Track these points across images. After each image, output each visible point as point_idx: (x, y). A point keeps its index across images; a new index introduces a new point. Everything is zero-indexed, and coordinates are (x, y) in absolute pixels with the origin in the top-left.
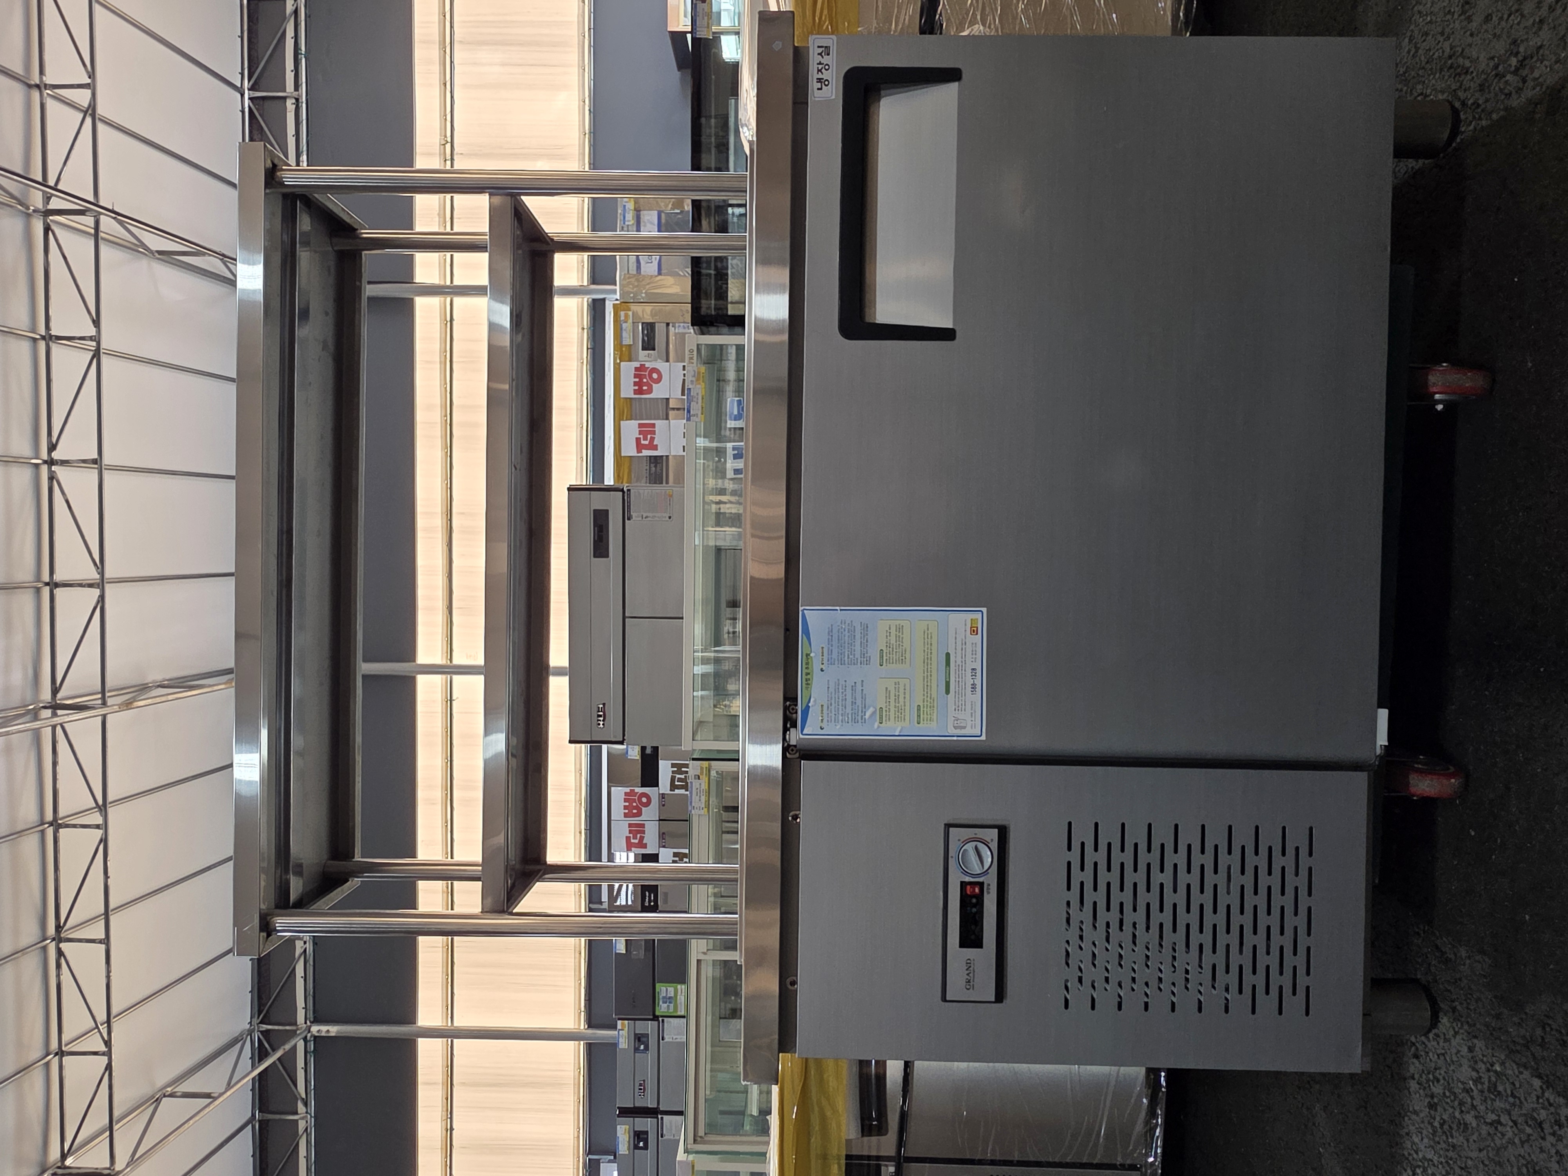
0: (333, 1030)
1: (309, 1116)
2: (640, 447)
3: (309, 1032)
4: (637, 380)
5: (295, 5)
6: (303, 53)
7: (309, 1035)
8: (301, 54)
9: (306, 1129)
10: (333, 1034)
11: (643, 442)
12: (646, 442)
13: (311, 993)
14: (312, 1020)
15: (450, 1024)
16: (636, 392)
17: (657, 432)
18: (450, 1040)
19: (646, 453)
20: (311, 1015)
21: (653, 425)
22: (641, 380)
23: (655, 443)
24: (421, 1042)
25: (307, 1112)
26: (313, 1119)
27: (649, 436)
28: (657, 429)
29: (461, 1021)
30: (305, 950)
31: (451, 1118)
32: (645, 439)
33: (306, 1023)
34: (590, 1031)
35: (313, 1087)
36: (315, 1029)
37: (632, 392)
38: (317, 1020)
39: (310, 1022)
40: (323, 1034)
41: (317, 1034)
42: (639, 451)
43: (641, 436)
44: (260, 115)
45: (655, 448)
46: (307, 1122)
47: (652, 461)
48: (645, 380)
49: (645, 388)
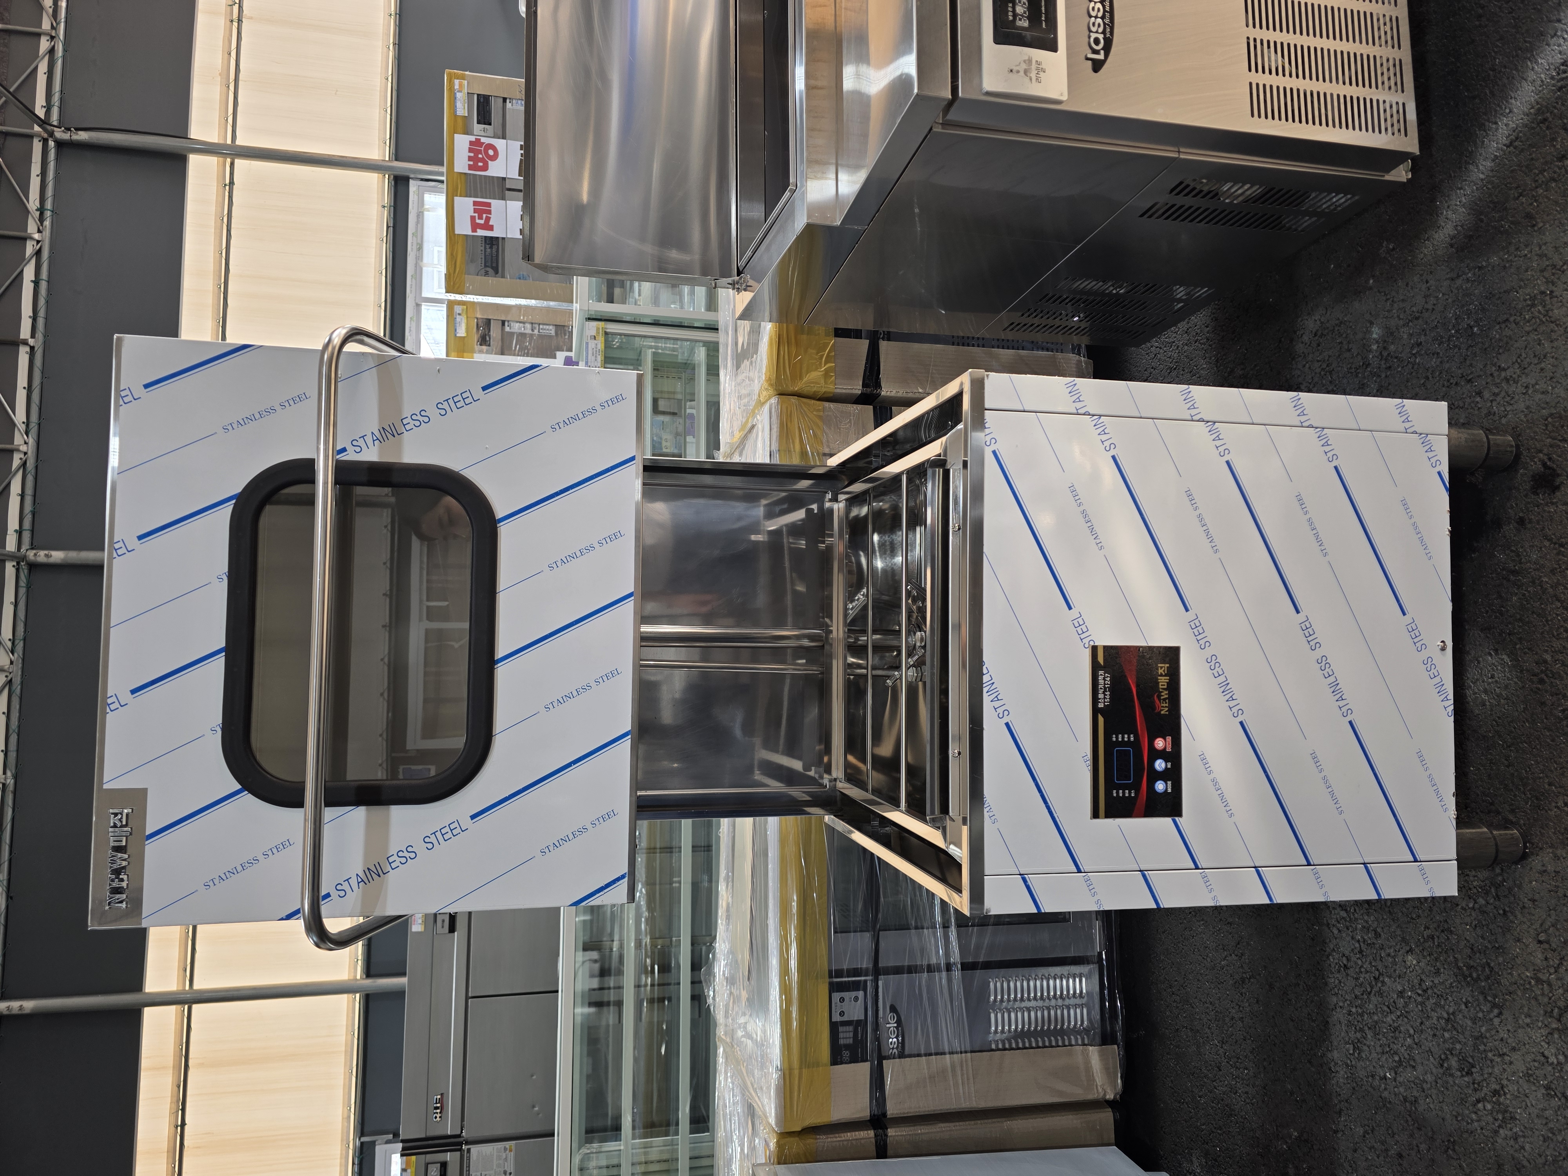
0: (29, 1005)
10: (27, 1011)
15: (188, 987)
18: (186, 1007)
24: (148, 1012)
29: (202, 983)
34: (369, 982)
40: (15, 1011)
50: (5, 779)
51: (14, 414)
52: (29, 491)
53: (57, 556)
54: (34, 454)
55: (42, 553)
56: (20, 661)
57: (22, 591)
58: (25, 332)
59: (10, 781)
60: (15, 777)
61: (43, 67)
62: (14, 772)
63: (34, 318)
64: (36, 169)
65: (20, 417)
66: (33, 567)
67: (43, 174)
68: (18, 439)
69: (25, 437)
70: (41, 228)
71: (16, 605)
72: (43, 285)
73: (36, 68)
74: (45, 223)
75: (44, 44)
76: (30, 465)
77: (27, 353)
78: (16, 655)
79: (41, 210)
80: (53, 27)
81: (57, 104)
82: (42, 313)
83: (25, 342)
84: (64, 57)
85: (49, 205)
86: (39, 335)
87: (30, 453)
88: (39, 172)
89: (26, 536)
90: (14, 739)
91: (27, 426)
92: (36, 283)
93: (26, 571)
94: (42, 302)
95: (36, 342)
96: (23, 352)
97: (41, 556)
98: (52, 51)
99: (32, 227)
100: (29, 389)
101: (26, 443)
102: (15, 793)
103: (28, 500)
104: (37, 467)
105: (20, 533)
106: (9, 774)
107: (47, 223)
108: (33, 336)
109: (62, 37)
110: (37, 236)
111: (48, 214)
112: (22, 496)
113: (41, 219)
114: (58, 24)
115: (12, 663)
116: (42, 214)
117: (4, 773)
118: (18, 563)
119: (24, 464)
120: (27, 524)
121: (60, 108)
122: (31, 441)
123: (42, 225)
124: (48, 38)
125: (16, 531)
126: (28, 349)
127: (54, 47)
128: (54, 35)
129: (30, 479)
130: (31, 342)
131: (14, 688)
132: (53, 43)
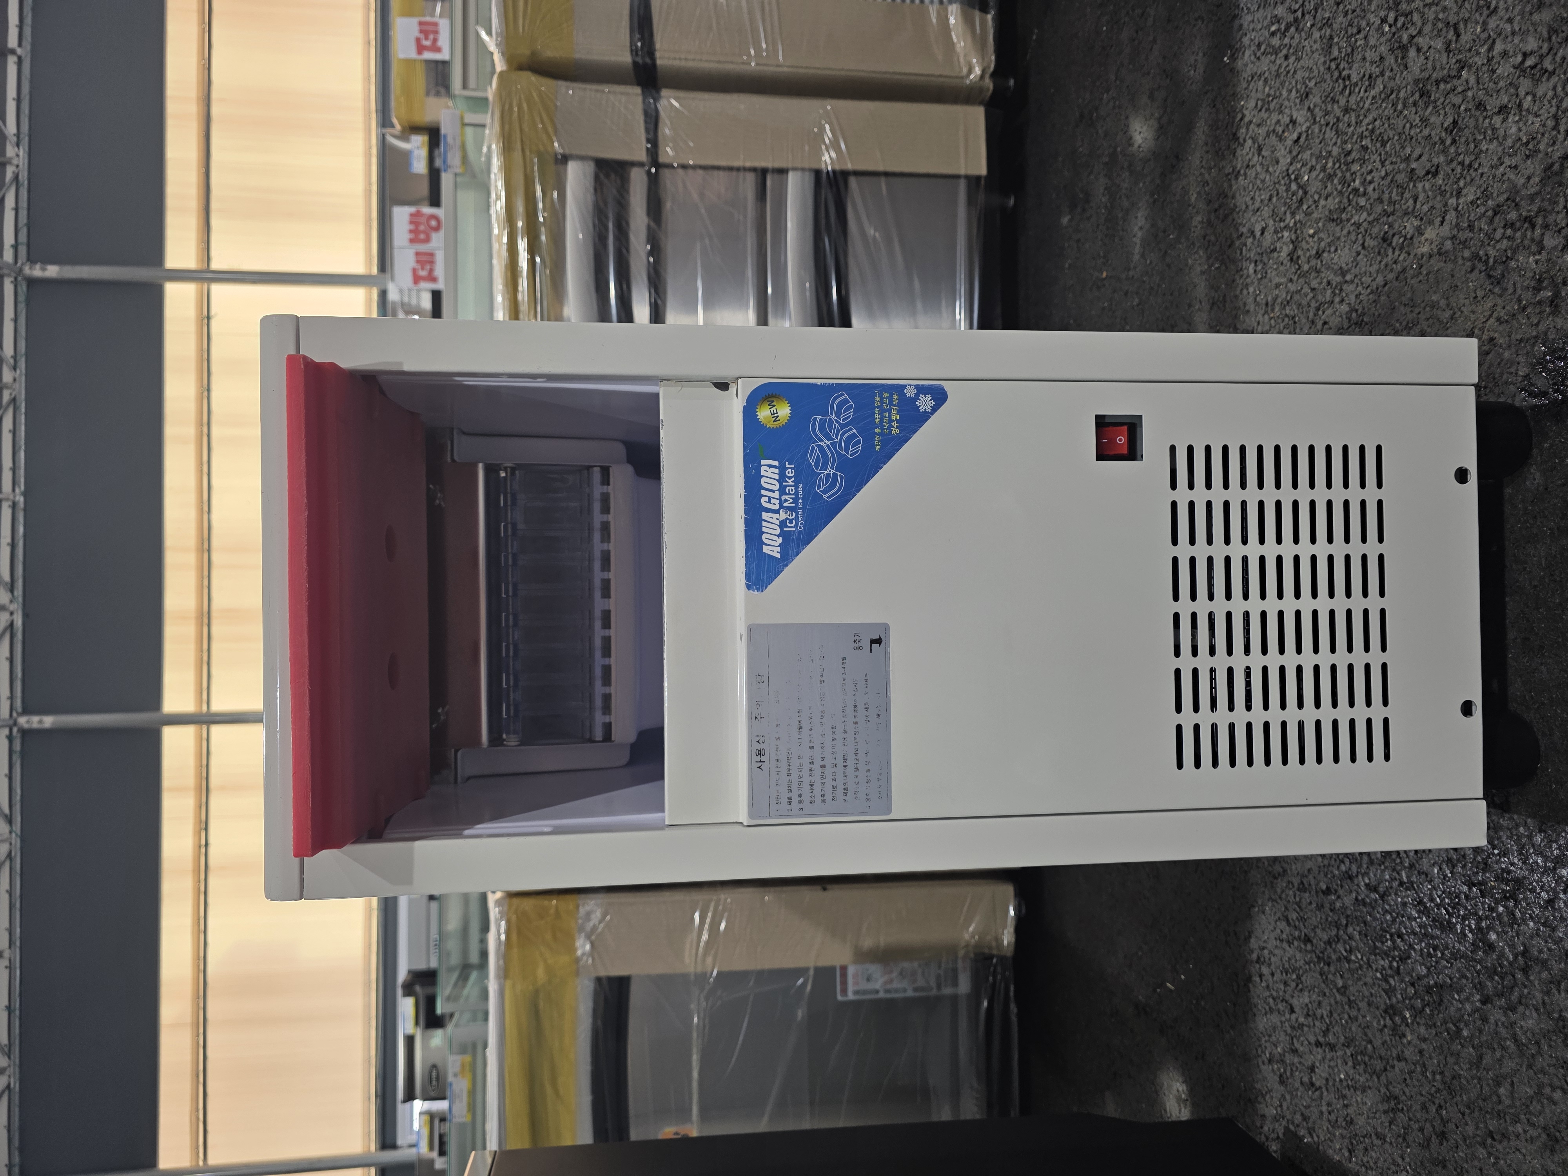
0: (48, 721)
1: (14, 835)
3: (15, 724)
7: (15, 730)
9: (10, 852)
10: (47, 725)
13: (20, 675)
14: (20, 710)
15: (205, 708)
18: (205, 727)
20: (18, 703)
24: (167, 730)
25: (11, 832)
26: (19, 840)
29: (219, 705)
30: (12, 625)
31: (206, 829)
33: (11, 715)
35: (18, 798)
36: (23, 721)
38: (26, 711)
39: (17, 713)
40: (35, 726)
41: (26, 726)
46: (11, 844)
50: (15, 497)
52: (24, 204)
53: (52, 271)
56: (23, 378)
57: (22, 306)
59: (21, 499)
60: (25, 494)
62: (23, 488)
63: (21, 27)
65: (11, 127)
66: (32, 282)
68: (10, 151)
69: (16, 149)
71: (16, 320)
76: (24, 176)
78: (18, 371)
87: (21, 165)
89: (23, 250)
90: (22, 455)
93: (24, 288)
97: (37, 272)
100: (19, 100)
102: (25, 510)
103: (23, 213)
105: (15, 247)
106: (17, 490)
108: (20, 45)
112: (16, 210)
115: (15, 380)
117: (14, 490)
118: (16, 279)
119: (16, 178)
120: (23, 238)
122: (21, 153)
130: (19, 51)
131: (18, 403)
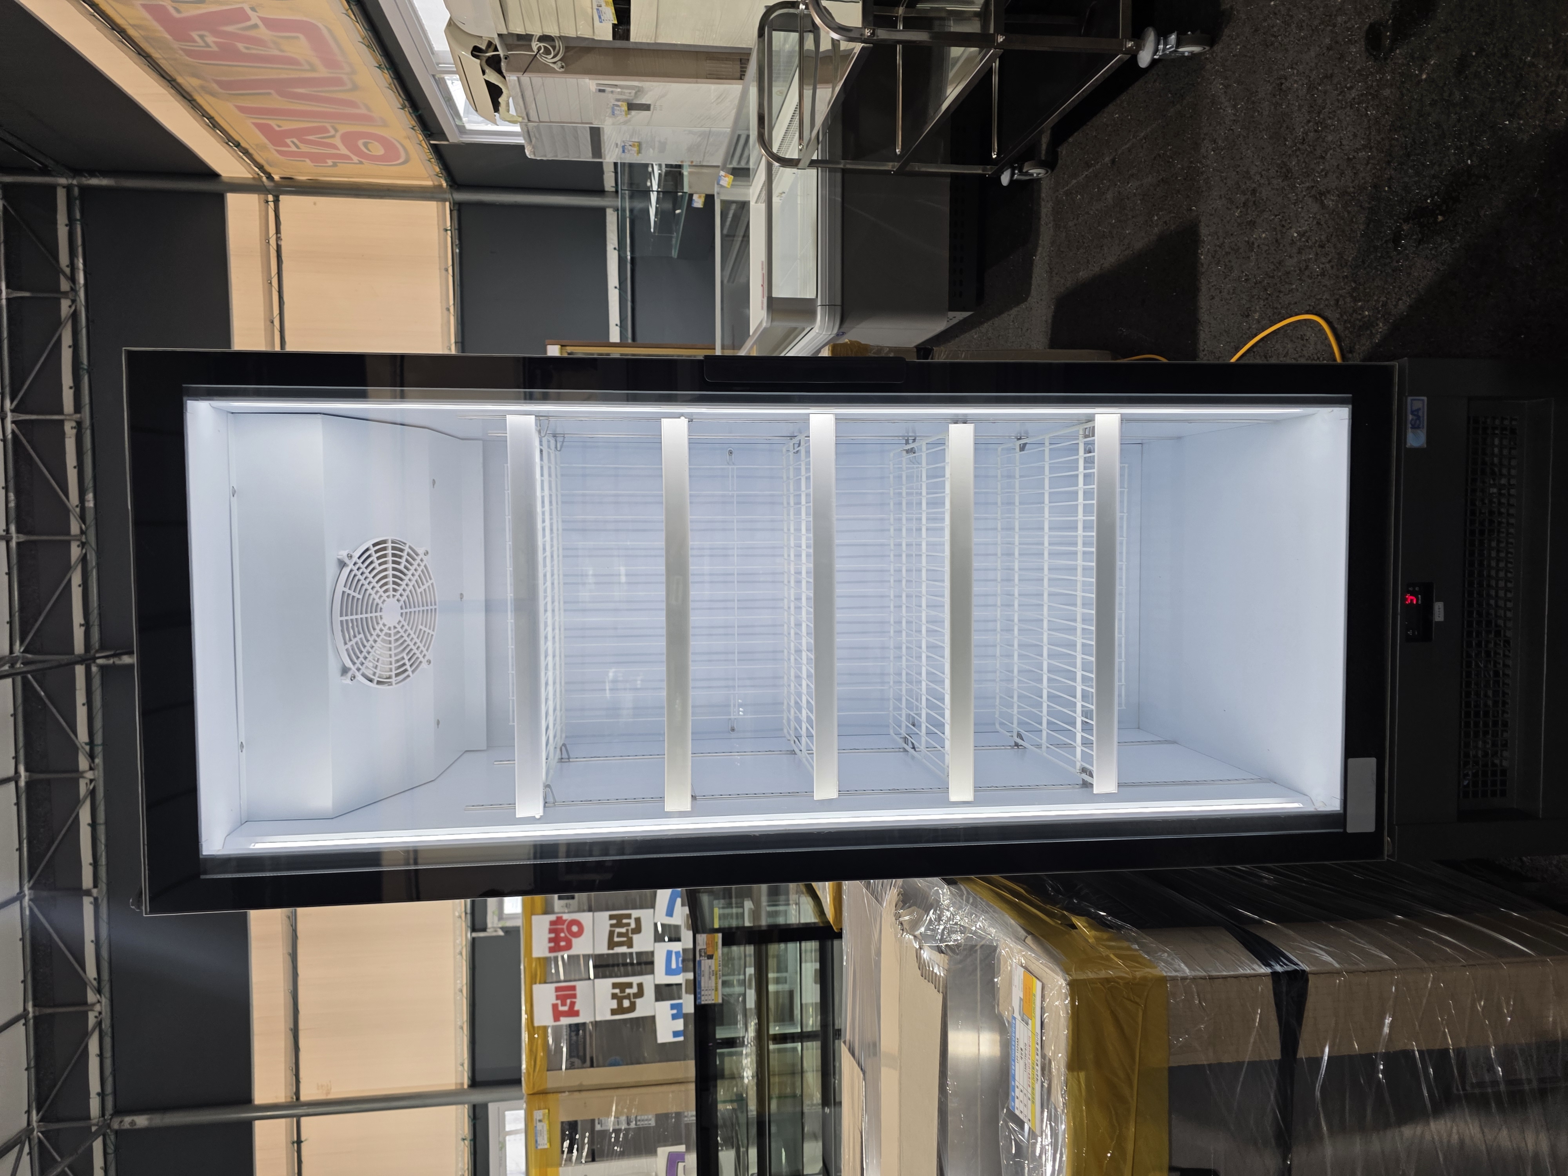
2: (557, 1015)
4: (553, 935)
5: (73, 308)
6: (86, 367)
8: (84, 369)
11: (561, 1008)
12: (566, 1008)
16: (551, 950)
17: (578, 996)
19: (565, 1021)
21: (573, 988)
22: (557, 935)
23: (576, 1008)
27: (568, 1001)
28: (578, 992)
32: (564, 1004)
37: (547, 950)
42: (556, 1019)
43: (559, 1002)
44: (28, 442)
45: (576, 1014)
47: (573, 1029)
48: (562, 935)
49: (563, 944)
51: (85, 972)
54: (109, 1014)
55: (128, 1120)
58: (87, 881)
61: (76, 579)
64: (81, 697)
67: (89, 703)
70: (92, 765)
72: (101, 830)
73: (70, 580)
74: (97, 761)
75: (75, 551)
77: (91, 903)
79: (91, 743)
80: (82, 532)
81: (96, 623)
82: (103, 861)
83: (88, 893)
84: (98, 565)
85: (99, 739)
86: (103, 886)
88: (84, 700)
91: (99, 982)
92: (93, 825)
94: (102, 848)
95: (98, 892)
96: (87, 903)
98: (84, 559)
99: (83, 763)
101: (99, 1002)
104: (112, 1026)
107: (98, 761)
109: (93, 544)
110: (90, 775)
111: (99, 750)
113: (92, 756)
114: (87, 529)
116: (92, 749)
121: (100, 625)
123: (93, 762)
124: (78, 543)
125: (98, 1094)
126: (91, 899)
127: (86, 554)
128: (84, 540)
129: (108, 1041)
132: (84, 551)
